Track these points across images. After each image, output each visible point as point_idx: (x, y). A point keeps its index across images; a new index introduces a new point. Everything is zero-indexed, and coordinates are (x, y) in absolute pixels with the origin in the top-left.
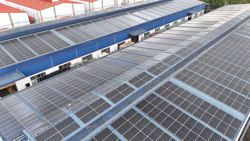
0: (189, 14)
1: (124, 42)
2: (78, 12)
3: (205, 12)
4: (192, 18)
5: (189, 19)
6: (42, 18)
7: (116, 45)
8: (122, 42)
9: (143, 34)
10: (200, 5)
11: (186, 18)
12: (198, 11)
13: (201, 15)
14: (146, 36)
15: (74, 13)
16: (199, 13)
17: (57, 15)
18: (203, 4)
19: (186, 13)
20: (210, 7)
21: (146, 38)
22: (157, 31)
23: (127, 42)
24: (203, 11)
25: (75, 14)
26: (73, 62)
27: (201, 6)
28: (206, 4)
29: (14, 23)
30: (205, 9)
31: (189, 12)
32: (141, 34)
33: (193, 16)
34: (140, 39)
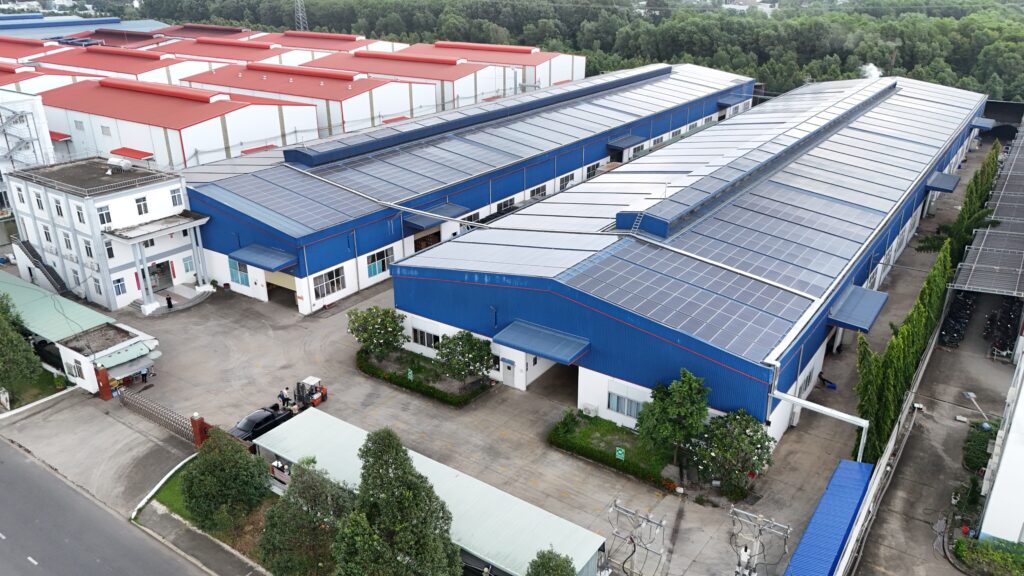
0: (722, 107)
1: (598, 165)
2: (421, 107)
3: (755, 104)
4: (727, 117)
5: (722, 118)
6: (344, 122)
7: (585, 168)
8: (595, 163)
9: (632, 149)
10: (741, 86)
11: (715, 116)
12: (739, 100)
13: (746, 109)
14: (637, 154)
15: (412, 110)
16: (741, 106)
17: (376, 114)
18: (750, 83)
19: (714, 105)
20: (765, 90)
21: (636, 157)
22: (657, 145)
23: (605, 164)
24: (751, 100)
25: (414, 111)
26: (519, 198)
27: (745, 89)
28: (757, 84)
29: (287, 132)
30: (755, 93)
31: (720, 101)
32: (629, 147)
33: (729, 111)
34: (625, 159)
